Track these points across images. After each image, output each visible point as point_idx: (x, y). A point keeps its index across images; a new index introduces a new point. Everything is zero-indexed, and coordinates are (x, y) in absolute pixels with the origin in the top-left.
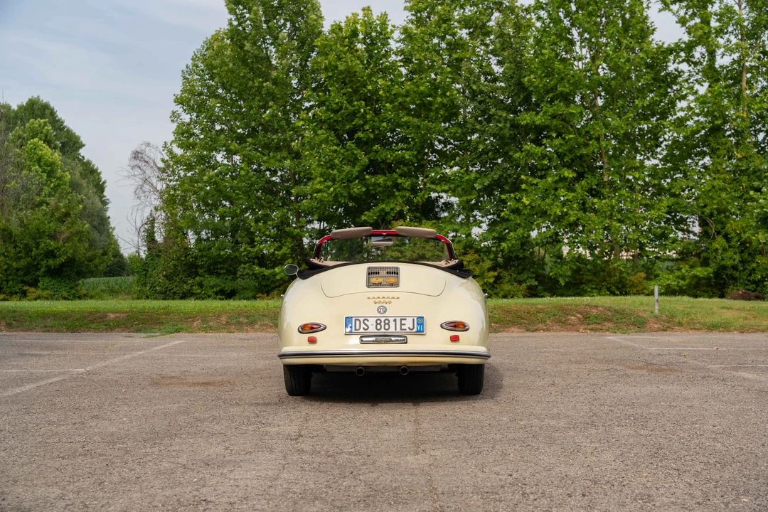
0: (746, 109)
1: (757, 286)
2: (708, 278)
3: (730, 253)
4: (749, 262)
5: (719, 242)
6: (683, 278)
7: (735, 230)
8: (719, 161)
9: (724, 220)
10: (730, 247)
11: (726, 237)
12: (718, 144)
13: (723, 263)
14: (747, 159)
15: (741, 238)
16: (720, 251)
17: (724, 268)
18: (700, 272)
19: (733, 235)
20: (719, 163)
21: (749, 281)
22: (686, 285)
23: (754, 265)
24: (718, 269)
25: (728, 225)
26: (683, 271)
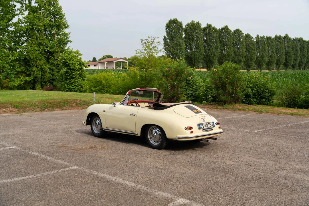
0: (42, 22)
1: (46, 83)
2: (31, 81)
3: (38, 72)
4: (43, 75)
5: (35, 69)
6: (21, 81)
7: (40, 65)
8: (33, 40)
9: (36, 61)
10: (38, 70)
11: (36, 66)
12: (33, 34)
13: (36, 76)
14: (42, 40)
15: (42, 67)
16: (35, 72)
17: (36, 77)
18: (27, 79)
19: (39, 66)
20: (33, 41)
21: (43, 82)
22: (23, 83)
23: (45, 76)
24: (34, 78)
25: (38, 63)
26: (21, 78)
